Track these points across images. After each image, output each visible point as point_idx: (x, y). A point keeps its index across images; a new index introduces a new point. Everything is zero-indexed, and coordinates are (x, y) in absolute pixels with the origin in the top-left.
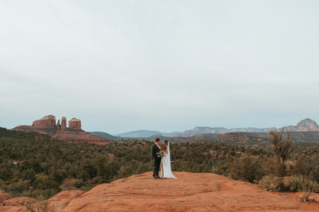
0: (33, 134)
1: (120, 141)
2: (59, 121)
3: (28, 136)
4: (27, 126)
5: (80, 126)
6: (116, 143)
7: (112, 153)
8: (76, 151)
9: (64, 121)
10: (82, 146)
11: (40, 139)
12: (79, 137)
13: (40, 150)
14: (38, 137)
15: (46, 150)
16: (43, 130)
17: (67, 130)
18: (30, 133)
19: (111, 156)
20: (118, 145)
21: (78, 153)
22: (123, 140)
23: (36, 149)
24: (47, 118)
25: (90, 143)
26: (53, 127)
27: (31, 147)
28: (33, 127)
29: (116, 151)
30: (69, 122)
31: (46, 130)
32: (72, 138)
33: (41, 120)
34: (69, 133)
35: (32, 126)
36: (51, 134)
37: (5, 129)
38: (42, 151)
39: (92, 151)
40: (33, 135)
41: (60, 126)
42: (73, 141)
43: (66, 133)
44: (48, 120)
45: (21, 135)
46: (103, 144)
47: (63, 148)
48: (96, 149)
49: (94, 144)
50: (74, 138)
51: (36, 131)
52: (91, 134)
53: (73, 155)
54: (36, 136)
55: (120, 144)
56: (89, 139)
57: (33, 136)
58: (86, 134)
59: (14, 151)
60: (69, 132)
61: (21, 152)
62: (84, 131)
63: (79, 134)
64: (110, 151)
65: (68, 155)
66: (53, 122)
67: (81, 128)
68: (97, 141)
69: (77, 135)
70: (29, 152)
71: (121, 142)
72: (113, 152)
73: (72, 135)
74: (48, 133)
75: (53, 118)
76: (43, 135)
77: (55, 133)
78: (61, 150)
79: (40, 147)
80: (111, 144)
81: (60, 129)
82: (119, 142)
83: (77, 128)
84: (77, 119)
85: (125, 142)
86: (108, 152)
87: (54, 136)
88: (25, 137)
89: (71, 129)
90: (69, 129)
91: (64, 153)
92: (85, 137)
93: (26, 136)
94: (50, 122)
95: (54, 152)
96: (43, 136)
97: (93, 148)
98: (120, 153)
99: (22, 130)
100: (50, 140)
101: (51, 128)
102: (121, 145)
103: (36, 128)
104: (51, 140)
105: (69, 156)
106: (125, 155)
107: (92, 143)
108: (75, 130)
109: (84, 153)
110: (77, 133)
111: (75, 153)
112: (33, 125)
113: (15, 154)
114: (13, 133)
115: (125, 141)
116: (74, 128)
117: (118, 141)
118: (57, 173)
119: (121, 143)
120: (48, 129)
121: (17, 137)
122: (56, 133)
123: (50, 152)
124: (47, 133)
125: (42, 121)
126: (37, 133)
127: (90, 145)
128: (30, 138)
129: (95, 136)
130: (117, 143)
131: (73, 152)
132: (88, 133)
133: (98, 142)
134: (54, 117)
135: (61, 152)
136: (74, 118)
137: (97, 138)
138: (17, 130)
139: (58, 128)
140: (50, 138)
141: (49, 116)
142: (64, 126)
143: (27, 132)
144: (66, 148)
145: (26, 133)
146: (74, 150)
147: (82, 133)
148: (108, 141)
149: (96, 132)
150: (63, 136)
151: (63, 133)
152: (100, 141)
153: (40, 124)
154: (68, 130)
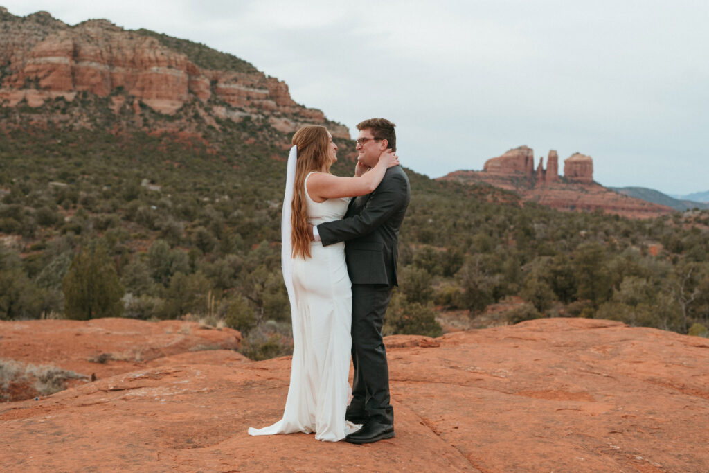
0: (481, 189)
1: (688, 210)
2: (541, 160)
3: (472, 192)
4: (473, 171)
5: (591, 171)
6: (677, 216)
7: (658, 240)
8: (567, 232)
9: (553, 159)
10: (586, 220)
11: (495, 200)
12: (589, 198)
13: (487, 225)
14: (493, 196)
15: (499, 226)
16: (507, 180)
17: (559, 182)
18: (475, 187)
19: (655, 248)
20: (682, 220)
21: (572, 236)
22: (696, 209)
23: (478, 223)
24: (516, 153)
25: (607, 212)
26: (528, 174)
27: (467, 218)
28: (486, 174)
29: (670, 235)
30: (566, 162)
31: (512, 180)
32: (572, 200)
33: (501, 157)
34: (564, 189)
35: (482, 171)
36: (524, 191)
37: (425, 178)
38: (490, 228)
39: (607, 233)
40: (482, 191)
41: (544, 172)
42: (573, 207)
43: (556, 189)
44: (518, 158)
45: (457, 191)
46: (644, 216)
47: (538, 223)
48: (617, 228)
49: (617, 218)
50: (577, 200)
51: (490, 181)
52: (617, 193)
53: (558, 239)
54: (488, 193)
55: (689, 220)
56: (611, 204)
57: (481, 194)
58: (605, 192)
59: (431, 224)
60: (564, 185)
61: (443, 227)
62: (599, 185)
63: (587, 192)
64: (652, 235)
65: (547, 240)
66: (529, 162)
67: (591, 177)
68: (632, 210)
69: (583, 194)
70: (461, 228)
71: (690, 213)
72: (660, 237)
73: (571, 194)
74: (517, 188)
75: (528, 153)
76: (503, 192)
77: (532, 187)
78: (533, 229)
79: (487, 219)
80: (665, 218)
81: (544, 179)
82: (686, 214)
83: (582, 176)
84: (583, 156)
85: (701, 214)
86: (647, 236)
87: (530, 196)
88: (465, 196)
89: (569, 178)
90: (564, 179)
91: (538, 236)
92: (603, 198)
93: (468, 193)
94: (522, 163)
95: (516, 230)
96: (502, 195)
97: (609, 226)
98: (679, 242)
99: (461, 181)
100: (517, 202)
101: (523, 175)
102: (690, 222)
103: (491, 176)
104: (521, 203)
105: (550, 243)
106: (691, 246)
107: (614, 213)
108: (579, 181)
109: (587, 237)
110: (582, 189)
111: (564, 237)
112: (485, 169)
113: (428, 233)
114: (441, 186)
115: (704, 212)
116: (576, 175)
117: (684, 212)
118: (474, 283)
119: (690, 217)
120: (517, 178)
121: (449, 196)
122: (536, 187)
123: (507, 231)
124: (514, 189)
125: (505, 161)
126: (491, 187)
127: (605, 219)
128: (476, 197)
129: (626, 196)
130: (680, 217)
131: (560, 233)
132: (610, 190)
133: (635, 212)
134: (530, 150)
135: (529, 233)
136: (578, 154)
137: (632, 203)
138: (449, 180)
139: (540, 175)
140: (519, 198)
141: (520, 148)
142: (552, 171)
143: (472, 184)
144: (544, 222)
145: (466, 187)
146: (562, 229)
147: (595, 190)
148: (660, 210)
149: (630, 189)
150: (553, 194)
151: (551, 189)
152: (639, 210)
153: (499, 167)
154: (563, 183)
